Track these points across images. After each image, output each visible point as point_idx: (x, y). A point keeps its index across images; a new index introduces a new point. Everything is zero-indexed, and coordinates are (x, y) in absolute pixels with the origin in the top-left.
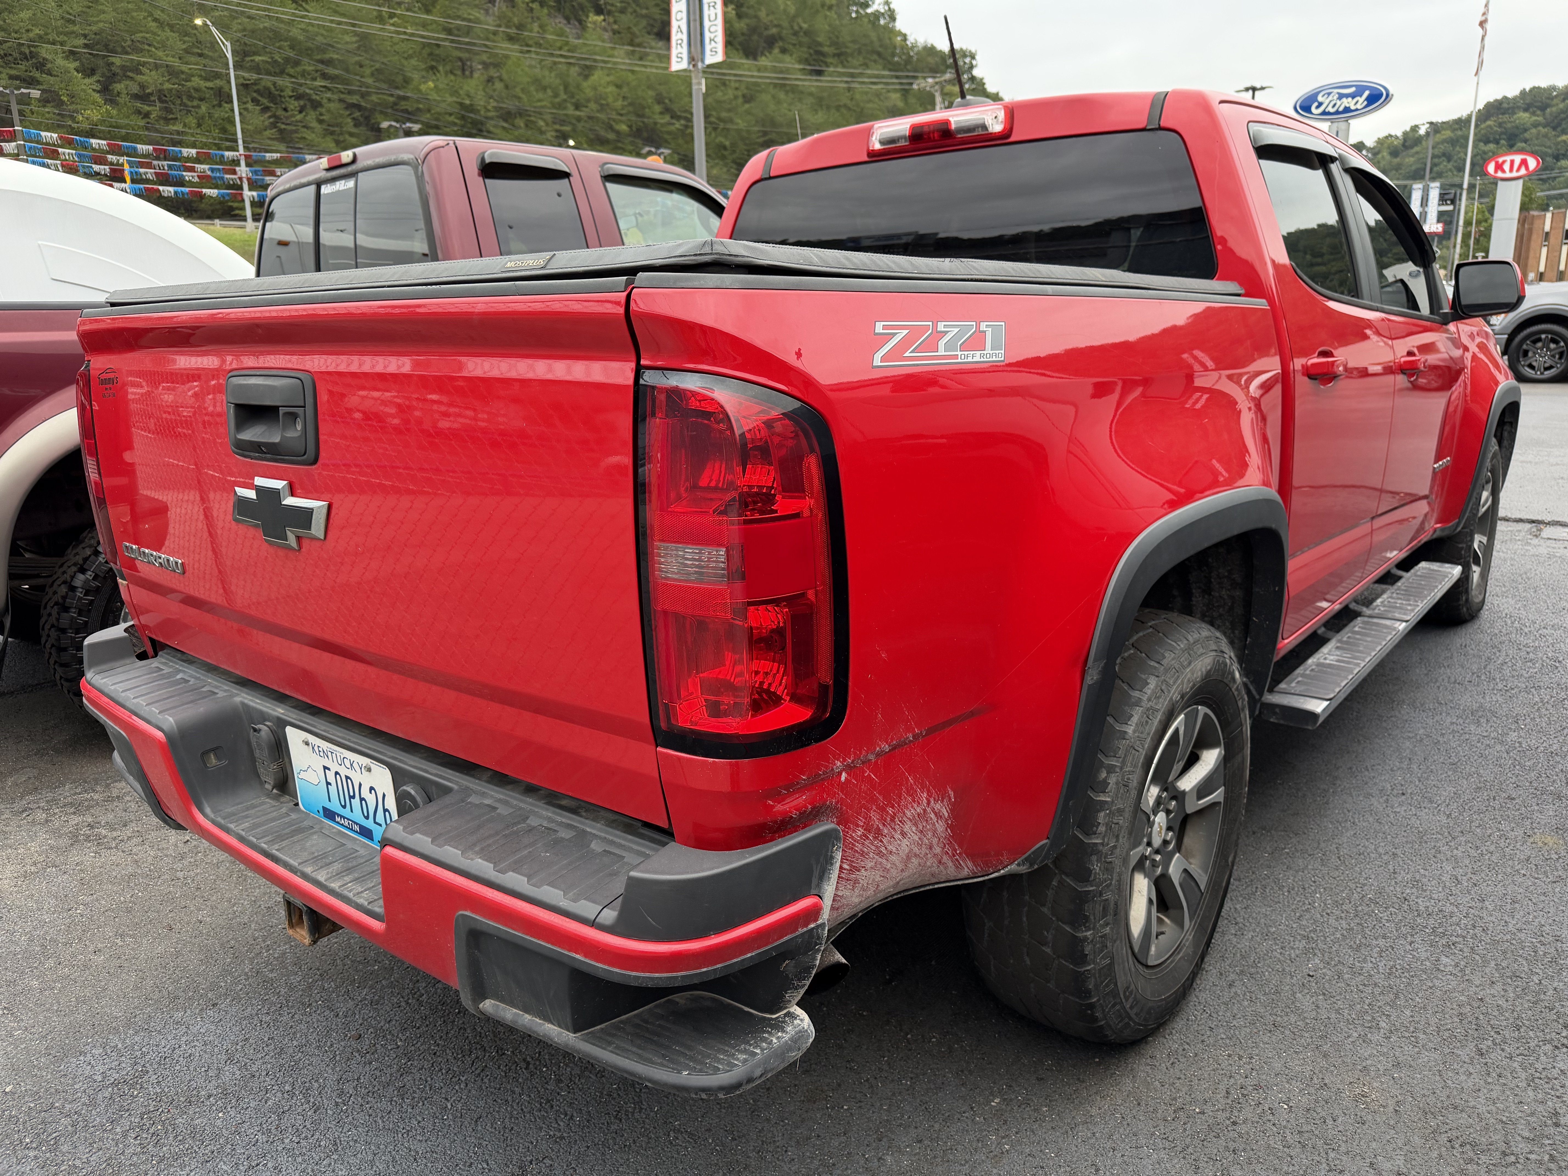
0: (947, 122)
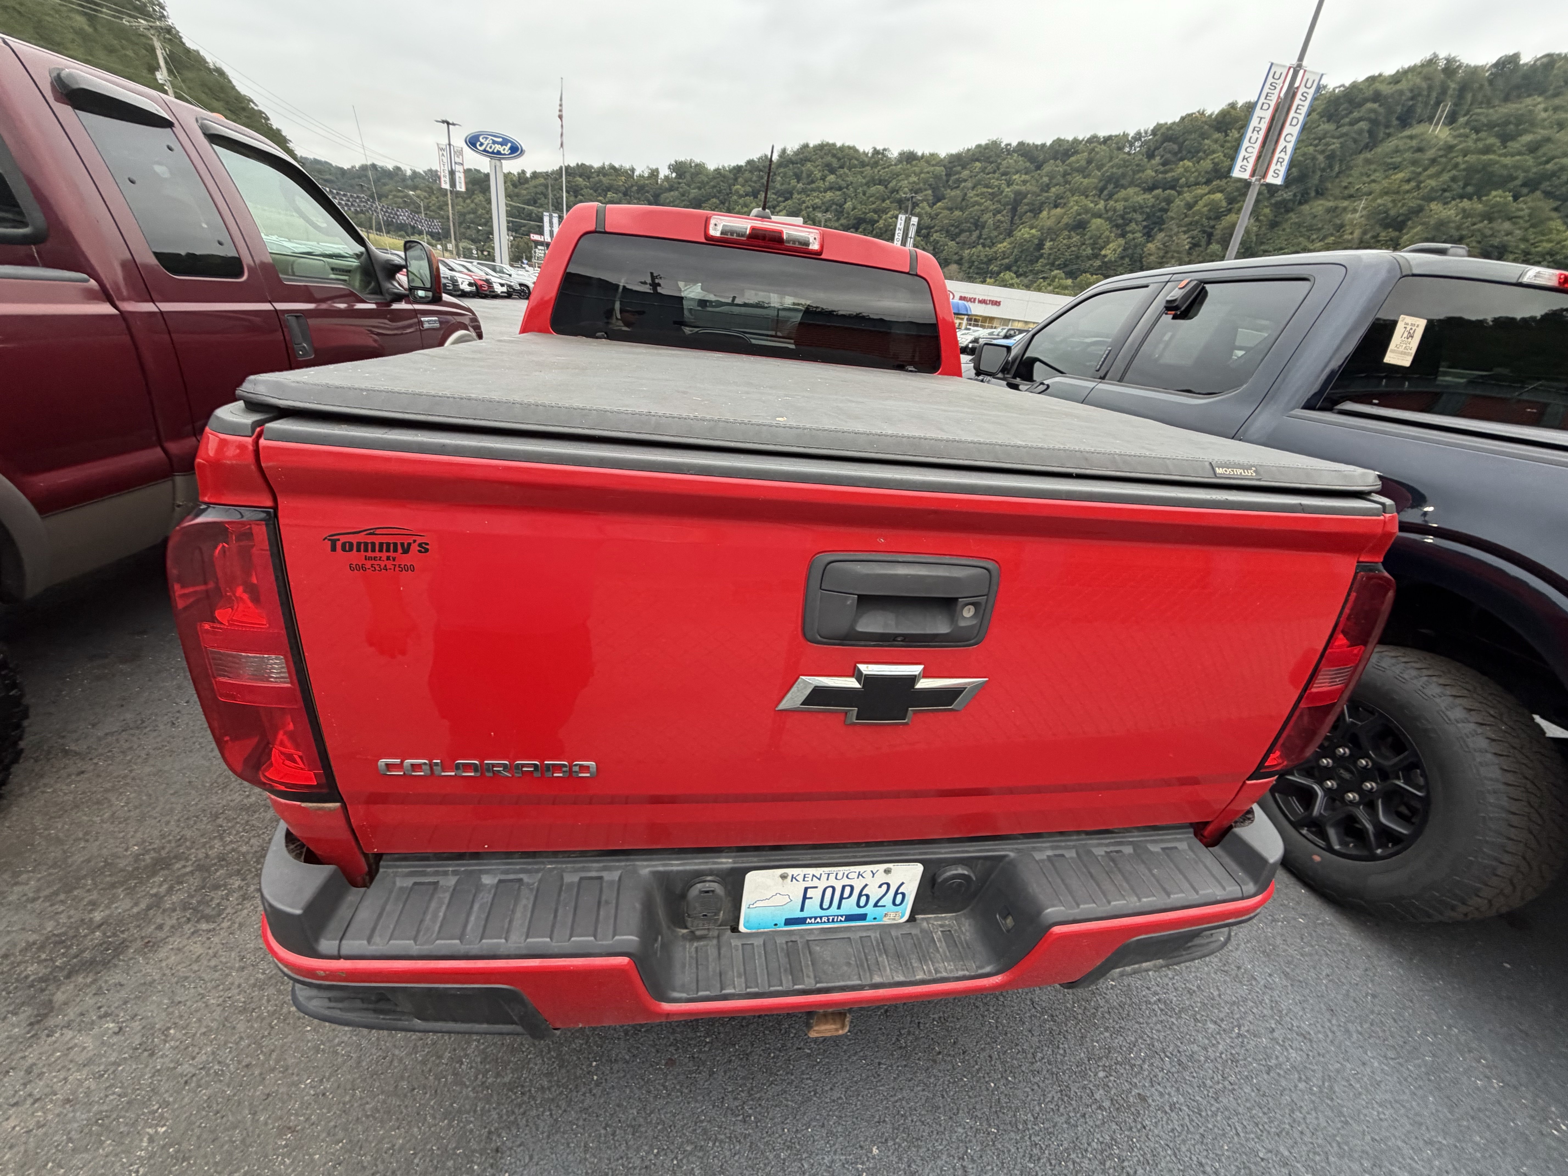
0: (781, 232)
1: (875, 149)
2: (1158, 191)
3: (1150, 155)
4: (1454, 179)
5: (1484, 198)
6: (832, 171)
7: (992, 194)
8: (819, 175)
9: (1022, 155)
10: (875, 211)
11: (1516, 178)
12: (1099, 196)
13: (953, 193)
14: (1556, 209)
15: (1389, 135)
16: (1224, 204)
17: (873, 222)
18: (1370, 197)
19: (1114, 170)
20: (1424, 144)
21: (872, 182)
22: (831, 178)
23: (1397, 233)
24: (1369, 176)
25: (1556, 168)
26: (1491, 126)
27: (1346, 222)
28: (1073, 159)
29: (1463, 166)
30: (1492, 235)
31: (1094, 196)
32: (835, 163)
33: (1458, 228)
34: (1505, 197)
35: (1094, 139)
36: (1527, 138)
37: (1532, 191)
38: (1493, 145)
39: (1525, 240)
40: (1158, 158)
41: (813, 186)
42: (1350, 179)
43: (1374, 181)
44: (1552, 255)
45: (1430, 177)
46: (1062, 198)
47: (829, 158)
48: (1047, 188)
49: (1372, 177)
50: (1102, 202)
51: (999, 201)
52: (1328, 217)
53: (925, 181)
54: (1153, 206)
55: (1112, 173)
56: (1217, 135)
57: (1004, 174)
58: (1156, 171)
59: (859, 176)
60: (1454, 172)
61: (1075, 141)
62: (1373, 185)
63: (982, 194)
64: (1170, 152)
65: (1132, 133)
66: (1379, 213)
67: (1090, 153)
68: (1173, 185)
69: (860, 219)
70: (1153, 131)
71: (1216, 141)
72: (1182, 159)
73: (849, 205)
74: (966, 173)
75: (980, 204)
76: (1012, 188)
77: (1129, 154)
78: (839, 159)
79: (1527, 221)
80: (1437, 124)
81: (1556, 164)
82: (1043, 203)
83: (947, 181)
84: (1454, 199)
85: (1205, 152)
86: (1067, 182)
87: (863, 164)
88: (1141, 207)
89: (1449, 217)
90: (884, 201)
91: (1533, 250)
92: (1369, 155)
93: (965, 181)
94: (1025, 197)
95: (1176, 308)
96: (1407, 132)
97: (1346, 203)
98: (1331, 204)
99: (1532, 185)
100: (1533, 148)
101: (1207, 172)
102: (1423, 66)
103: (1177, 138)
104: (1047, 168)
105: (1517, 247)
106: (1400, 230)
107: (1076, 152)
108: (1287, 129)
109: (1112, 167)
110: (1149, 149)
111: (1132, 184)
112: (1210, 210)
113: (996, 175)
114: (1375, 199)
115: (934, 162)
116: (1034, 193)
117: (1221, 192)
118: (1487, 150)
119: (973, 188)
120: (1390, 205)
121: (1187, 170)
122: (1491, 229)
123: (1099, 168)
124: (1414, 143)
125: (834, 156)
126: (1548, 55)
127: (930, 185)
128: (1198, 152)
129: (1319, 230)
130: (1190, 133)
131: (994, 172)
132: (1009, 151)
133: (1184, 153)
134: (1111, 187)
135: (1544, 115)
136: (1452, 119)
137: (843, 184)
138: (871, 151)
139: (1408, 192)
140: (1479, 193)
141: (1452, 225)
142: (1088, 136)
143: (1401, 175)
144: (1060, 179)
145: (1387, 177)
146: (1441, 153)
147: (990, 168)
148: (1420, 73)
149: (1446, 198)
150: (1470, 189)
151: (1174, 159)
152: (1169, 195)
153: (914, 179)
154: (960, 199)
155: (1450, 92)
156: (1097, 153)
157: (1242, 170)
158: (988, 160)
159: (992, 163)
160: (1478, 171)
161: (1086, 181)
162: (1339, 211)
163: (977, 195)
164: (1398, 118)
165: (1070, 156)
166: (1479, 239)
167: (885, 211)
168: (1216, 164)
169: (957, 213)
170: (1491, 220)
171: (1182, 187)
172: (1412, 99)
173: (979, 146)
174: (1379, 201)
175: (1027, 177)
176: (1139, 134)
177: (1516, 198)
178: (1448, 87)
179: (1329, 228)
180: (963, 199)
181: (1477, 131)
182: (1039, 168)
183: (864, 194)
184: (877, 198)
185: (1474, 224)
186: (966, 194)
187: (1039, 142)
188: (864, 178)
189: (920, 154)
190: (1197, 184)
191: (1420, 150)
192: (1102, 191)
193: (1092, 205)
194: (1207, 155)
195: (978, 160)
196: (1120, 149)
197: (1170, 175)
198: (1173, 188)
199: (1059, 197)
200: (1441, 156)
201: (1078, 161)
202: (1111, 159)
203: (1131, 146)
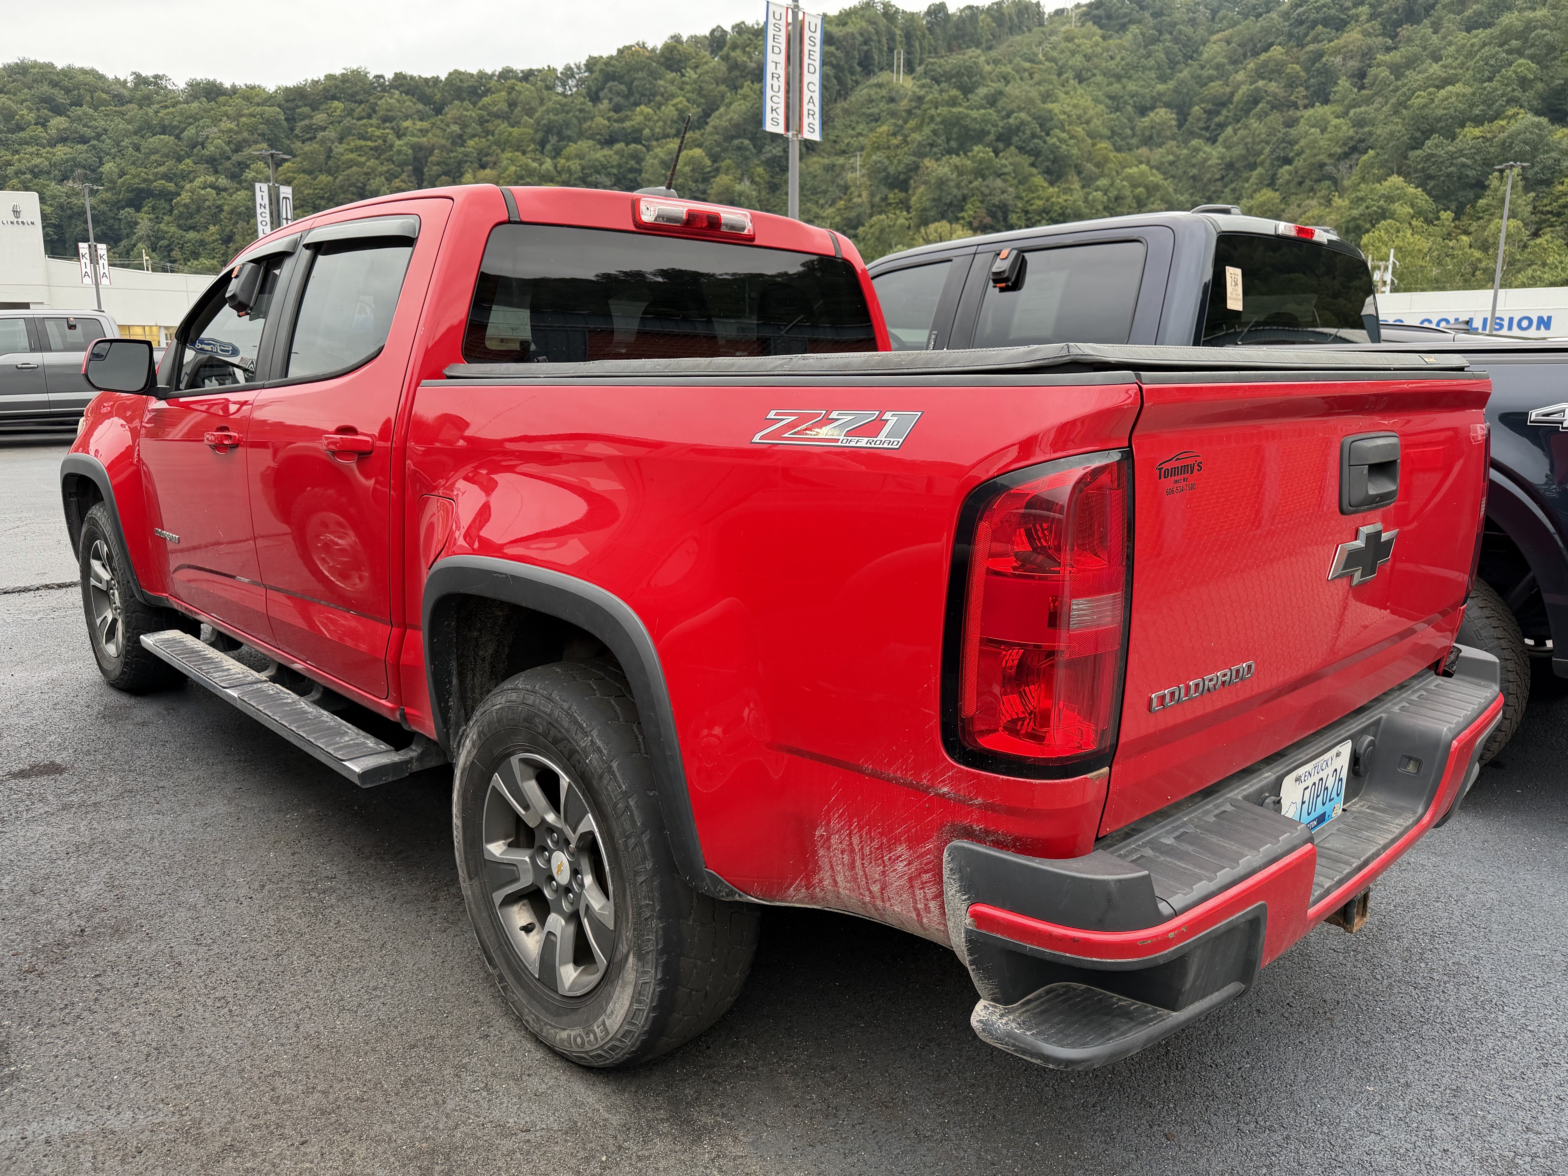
0: (719, 216)
1: (138, 76)
2: (620, 146)
3: (595, 97)
4: (935, 132)
5: (970, 154)
6: (58, 110)
7: (375, 149)
8: (31, 117)
9: (407, 93)
10: (167, 177)
11: (989, 133)
12: (542, 152)
13: (307, 147)
14: (1033, 165)
15: (857, 83)
16: (708, 162)
17: (168, 196)
18: (864, 153)
19: (552, 116)
20: (894, 94)
21: (146, 128)
22: (58, 122)
23: (904, 194)
24: (853, 129)
25: (1017, 122)
26: (948, 76)
27: (850, 183)
28: (486, 100)
29: (938, 119)
30: (990, 194)
31: (534, 151)
32: (61, 98)
33: (958, 186)
34: (987, 153)
35: (506, 74)
36: (982, 91)
37: (1008, 145)
38: (956, 97)
39: (1019, 197)
40: (606, 102)
41: (22, 134)
42: (836, 132)
43: (860, 134)
44: (1047, 213)
45: (913, 130)
46: (487, 155)
47: (45, 88)
48: (459, 140)
49: (858, 130)
50: (548, 160)
51: (390, 160)
52: (829, 177)
53: (252, 130)
54: (619, 166)
55: (549, 121)
56: (671, 75)
57: (386, 119)
58: (609, 119)
59: (117, 120)
60: (932, 126)
61: (482, 75)
62: (861, 139)
63: (359, 149)
64: (618, 94)
65: (560, 69)
66: (879, 172)
67: (509, 93)
68: (634, 137)
69: (141, 191)
70: (586, 65)
71: (672, 82)
72: (636, 104)
73: (109, 167)
74: (320, 118)
75: (361, 165)
76: (406, 139)
77: (564, 95)
78: (68, 91)
79: (1014, 178)
80: (898, 72)
81: (1016, 118)
82: (460, 163)
83: (292, 129)
84: (943, 155)
85: (662, 95)
86: (487, 133)
87: (120, 100)
88: (604, 167)
89: (946, 174)
90: (180, 160)
91: (1030, 208)
92: (846, 105)
93: (324, 129)
94: (431, 152)
95: (1006, 280)
96: (874, 80)
97: (841, 160)
98: (826, 161)
99: (1005, 138)
100: (992, 101)
101: (673, 121)
102: (862, 8)
103: (622, 77)
104: (452, 111)
105: (1015, 206)
106: (906, 191)
107: (488, 91)
108: (807, 78)
109: (548, 111)
110: (589, 88)
111: (581, 135)
112: (693, 170)
113: (374, 121)
114: (869, 156)
115: (257, 100)
116: (442, 148)
117: (700, 146)
118: (953, 102)
119: (341, 140)
120: (886, 162)
121: (647, 118)
122: (987, 186)
123: (530, 112)
124: (884, 92)
125: (54, 84)
126: (970, 7)
127: (263, 135)
128: (654, 95)
129: (825, 192)
130: (637, 70)
131: (369, 117)
132: (379, 86)
133: (637, 96)
134: (553, 139)
135: (988, 68)
136: (910, 68)
137: (88, 132)
138: (130, 79)
139: (897, 146)
140: (962, 148)
141: (952, 184)
142: (499, 69)
143: (884, 128)
144: (475, 127)
145: (871, 130)
146: (914, 104)
147: (359, 110)
148: (863, 16)
149: (935, 154)
150: (953, 144)
151: (626, 104)
152: (636, 150)
153: (226, 124)
154: (322, 157)
155: (898, 38)
156: (520, 92)
157: (774, 123)
158: (352, 97)
159: (361, 102)
160: (955, 125)
161: (516, 131)
162: (837, 169)
163: (351, 151)
164: (860, 64)
165: (481, 96)
166: (980, 198)
167: (187, 176)
168: (681, 112)
169: (324, 178)
170: (984, 178)
171: (648, 139)
172: (866, 43)
173: (329, 77)
174: (874, 158)
175: (425, 125)
176: (568, 68)
177: (996, 153)
178: (894, 34)
179: (834, 191)
180: (329, 157)
181: (938, 82)
182: (439, 111)
183: (137, 148)
184: (167, 156)
185: (971, 182)
186: (330, 150)
187: (427, 74)
188: (129, 122)
189: (227, 85)
190: (666, 136)
191: (892, 100)
192: (543, 144)
193: (535, 165)
194: (667, 100)
195: (334, 98)
196: (549, 88)
197: (627, 124)
198: (637, 141)
199: (482, 153)
200: (915, 108)
201: (494, 104)
202: (542, 101)
203: (564, 85)
